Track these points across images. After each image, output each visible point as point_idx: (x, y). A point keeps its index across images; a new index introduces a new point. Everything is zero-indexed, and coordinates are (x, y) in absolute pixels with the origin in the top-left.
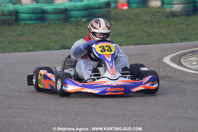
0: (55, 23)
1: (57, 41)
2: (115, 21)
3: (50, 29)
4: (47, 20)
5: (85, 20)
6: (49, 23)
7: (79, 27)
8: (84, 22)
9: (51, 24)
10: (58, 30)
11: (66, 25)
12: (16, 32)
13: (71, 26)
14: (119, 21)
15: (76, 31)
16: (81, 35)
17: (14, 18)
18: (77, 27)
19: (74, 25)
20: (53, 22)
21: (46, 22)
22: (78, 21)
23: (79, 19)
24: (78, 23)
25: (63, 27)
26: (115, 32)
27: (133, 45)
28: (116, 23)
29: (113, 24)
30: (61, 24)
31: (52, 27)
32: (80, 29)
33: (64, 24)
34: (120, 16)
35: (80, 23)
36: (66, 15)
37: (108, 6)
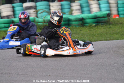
0: (76, 27)
1: (79, 37)
2: (113, 25)
3: (73, 30)
4: (71, 25)
5: (94, 25)
6: (72, 27)
7: (91, 29)
8: (94, 26)
9: (74, 28)
10: (78, 31)
11: (83, 28)
13: (86, 29)
14: (116, 25)
15: (89, 31)
16: (93, 34)
18: (90, 29)
19: (88, 28)
20: (75, 26)
21: (71, 26)
22: (90, 26)
23: (91, 24)
24: (90, 27)
25: (81, 29)
26: (113, 32)
28: (113, 26)
29: (112, 27)
30: (80, 28)
31: (75, 29)
32: (91, 30)
33: (82, 27)
34: (116, 22)
35: (91, 27)
36: (83, 22)
37: (108, 16)
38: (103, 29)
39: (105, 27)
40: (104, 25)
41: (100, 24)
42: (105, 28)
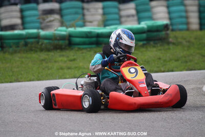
2: (174, 44)
8: (141, 46)
12: (68, 57)
14: (178, 45)
17: (67, 42)
27: (187, 70)
28: (174, 46)
29: (172, 48)
34: (180, 40)
37: (166, 29)
38: (156, 51)
39: (160, 48)
40: (159, 45)
41: (152, 43)
42: (160, 50)
